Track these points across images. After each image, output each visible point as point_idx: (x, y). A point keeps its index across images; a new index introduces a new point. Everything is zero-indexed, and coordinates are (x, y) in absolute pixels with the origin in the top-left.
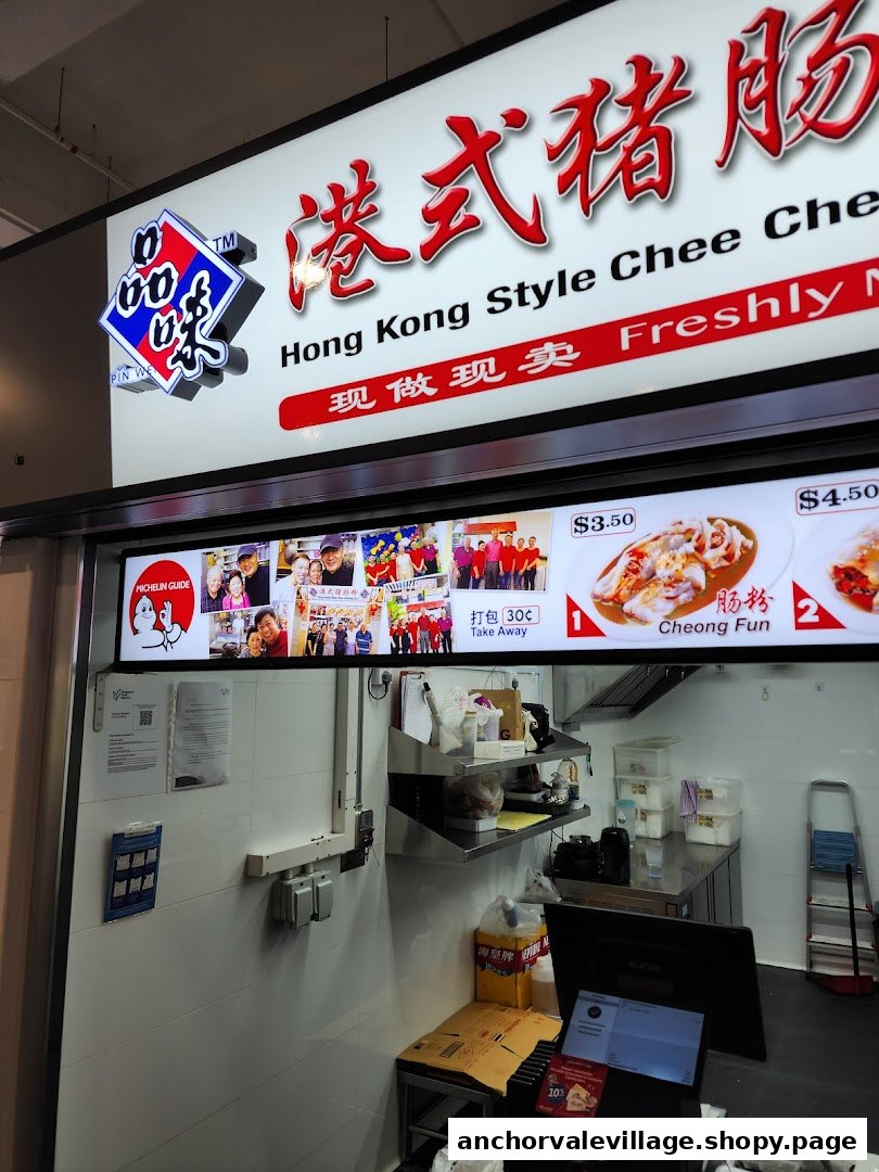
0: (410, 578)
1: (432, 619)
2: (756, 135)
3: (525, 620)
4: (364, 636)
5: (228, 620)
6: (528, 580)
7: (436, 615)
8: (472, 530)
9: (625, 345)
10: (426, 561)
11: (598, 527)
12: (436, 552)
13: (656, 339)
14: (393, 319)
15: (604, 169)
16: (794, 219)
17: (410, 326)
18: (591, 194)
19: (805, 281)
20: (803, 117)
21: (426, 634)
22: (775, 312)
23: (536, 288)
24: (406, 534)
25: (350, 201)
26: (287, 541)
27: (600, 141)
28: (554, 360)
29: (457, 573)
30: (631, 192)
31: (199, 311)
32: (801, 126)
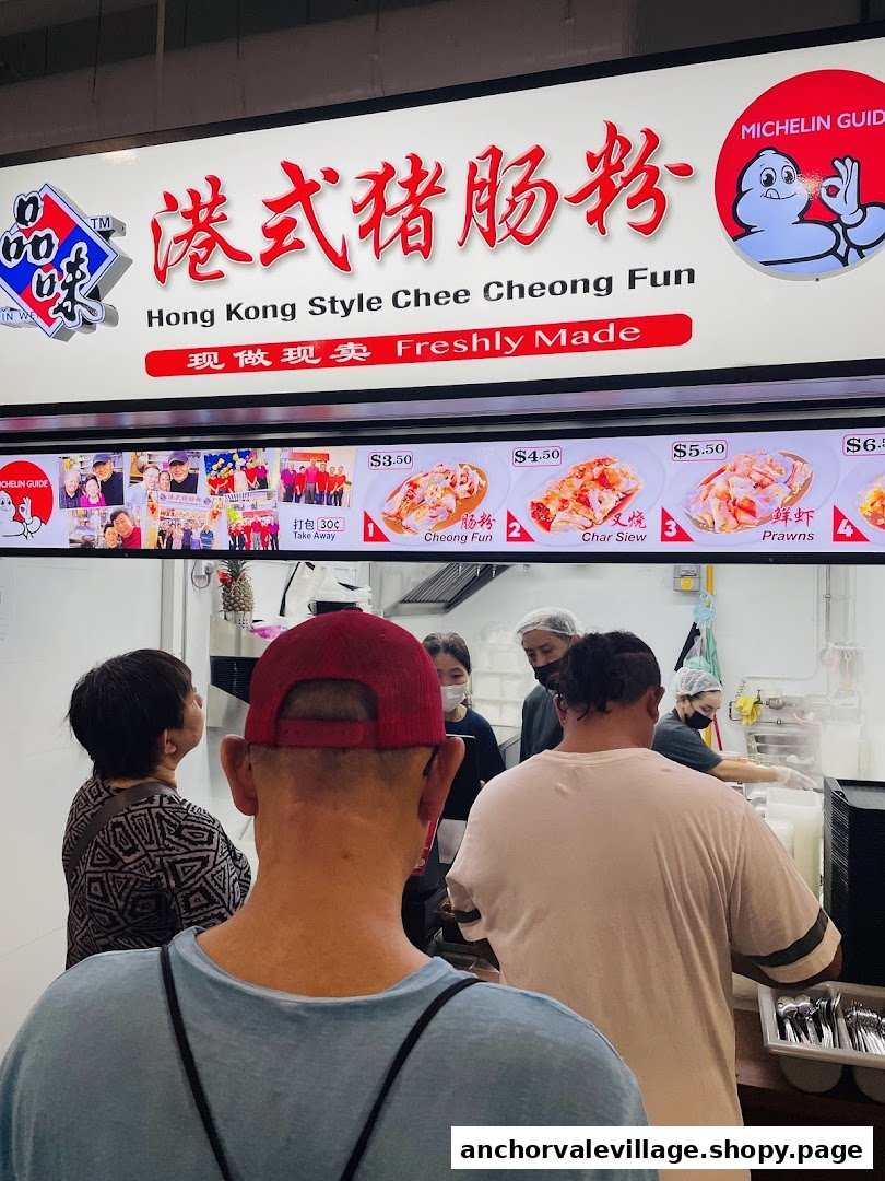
0: (245, 490)
1: (263, 524)
2: (481, 229)
3: (334, 528)
4: (208, 535)
5: (86, 516)
6: (337, 498)
7: (266, 521)
8: (295, 457)
9: (400, 353)
10: (259, 477)
11: (387, 463)
12: (266, 472)
13: (419, 352)
14: (239, 305)
15: (389, 227)
16: (501, 290)
17: (252, 313)
18: (381, 244)
19: (505, 331)
20: (508, 225)
21: (258, 535)
22: (487, 348)
23: (343, 302)
24: (241, 455)
25: (205, 206)
26: (139, 453)
27: (388, 208)
28: (353, 355)
29: (284, 490)
30: (407, 249)
31: (78, 275)
32: (506, 232)
